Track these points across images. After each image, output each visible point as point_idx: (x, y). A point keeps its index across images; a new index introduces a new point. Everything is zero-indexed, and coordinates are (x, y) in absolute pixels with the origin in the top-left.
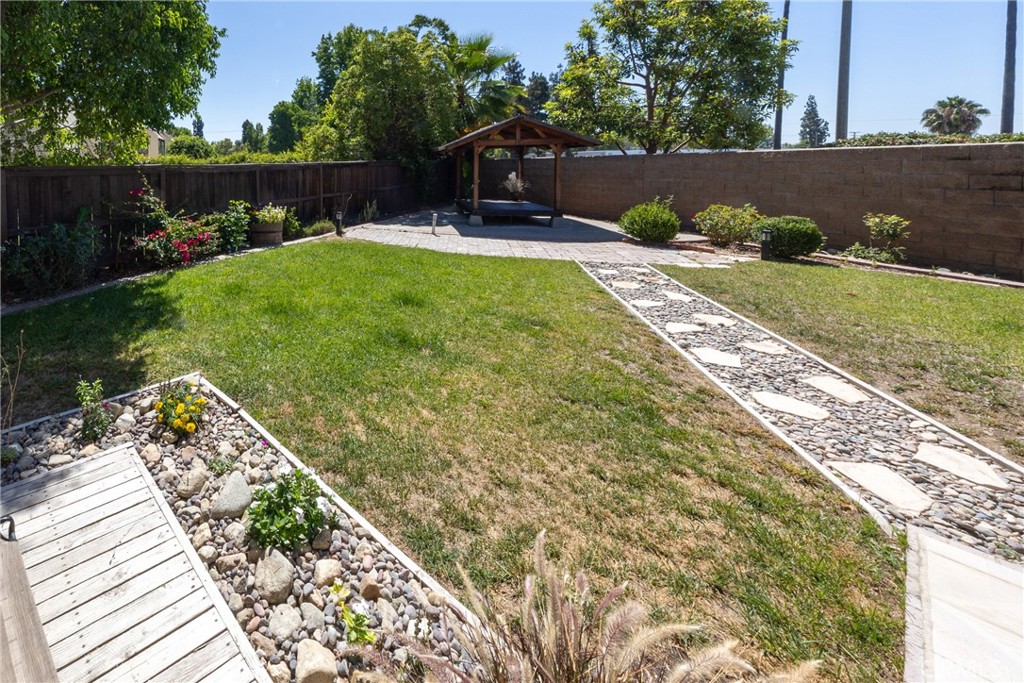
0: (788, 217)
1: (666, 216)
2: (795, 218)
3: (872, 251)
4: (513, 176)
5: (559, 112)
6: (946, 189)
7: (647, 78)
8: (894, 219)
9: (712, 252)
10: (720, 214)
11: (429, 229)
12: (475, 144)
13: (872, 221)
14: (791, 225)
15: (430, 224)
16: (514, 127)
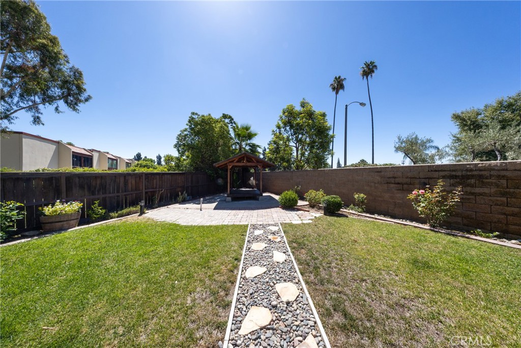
0: (332, 196)
1: (293, 196)
2: (334, 196)
3: (356, 207)
4: (252, 178)
5: (269, 155)
6: (375, 183)
7: (296, 144)
8: (362, 195)
9: (309, 211)
10: (312, 194)
11: (199, 206)
12: (228, 165)
13: (356, 196)
14: (333, 200)
15: (199, 204)
16: (244, 157)
